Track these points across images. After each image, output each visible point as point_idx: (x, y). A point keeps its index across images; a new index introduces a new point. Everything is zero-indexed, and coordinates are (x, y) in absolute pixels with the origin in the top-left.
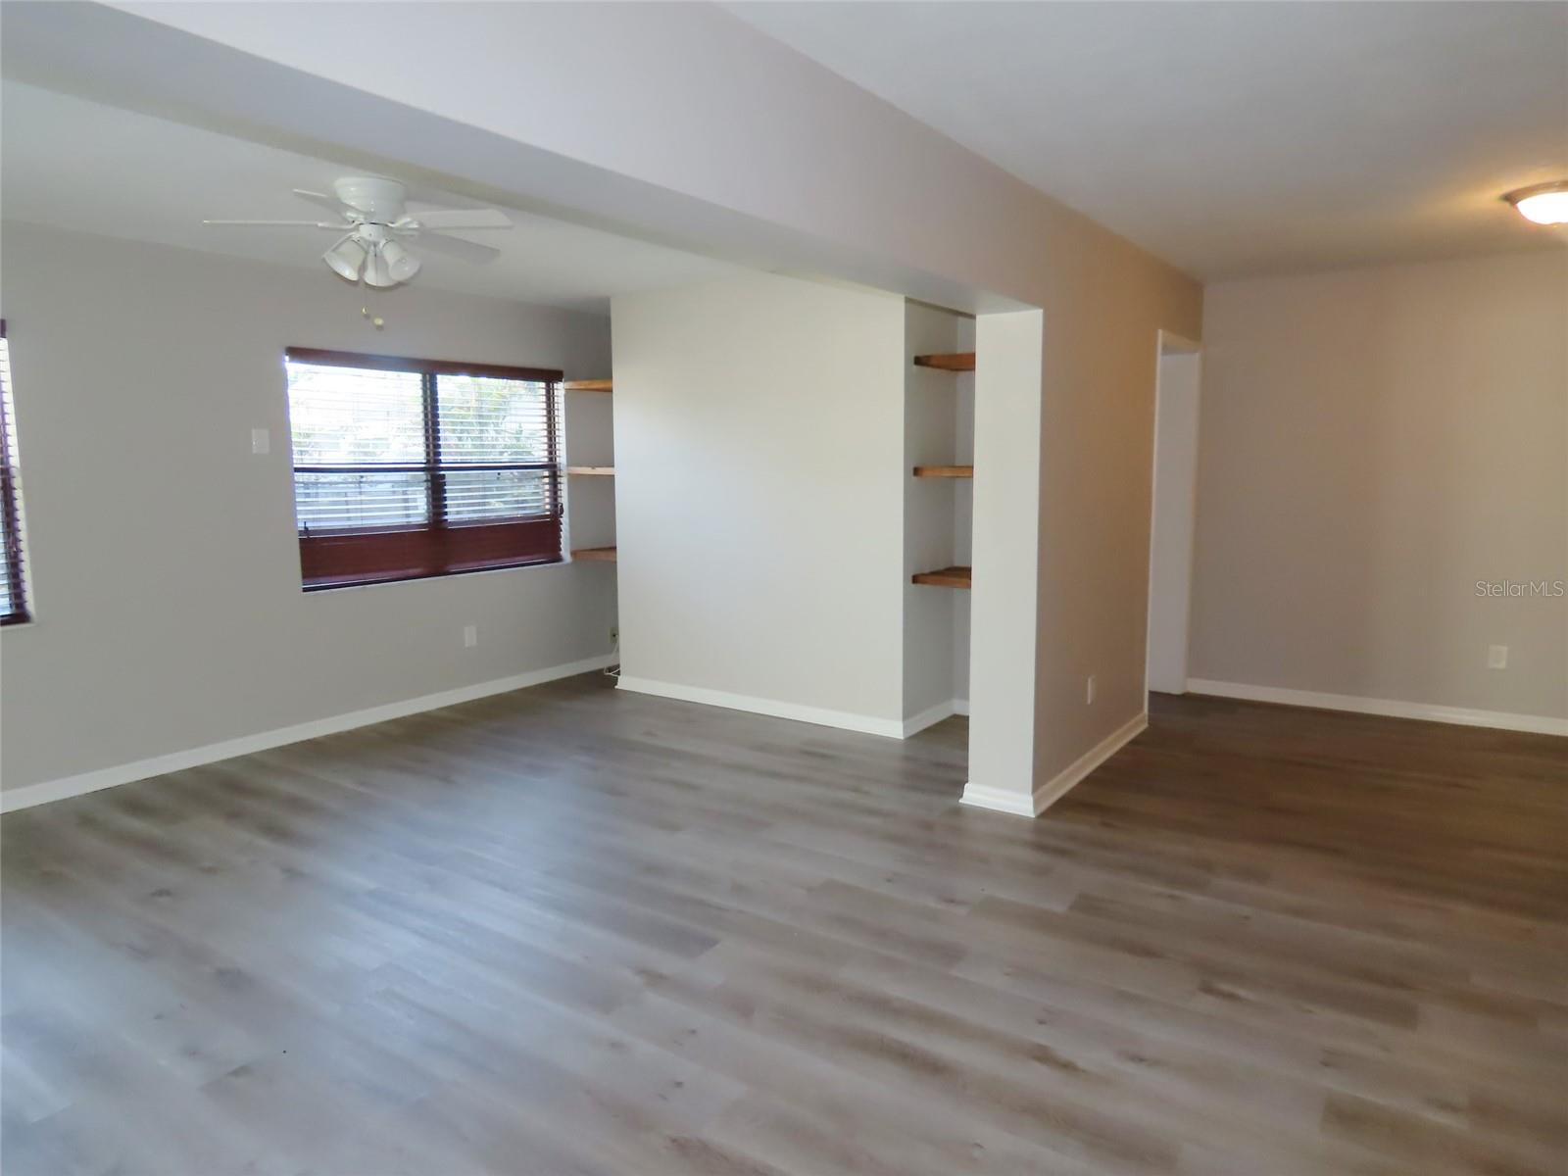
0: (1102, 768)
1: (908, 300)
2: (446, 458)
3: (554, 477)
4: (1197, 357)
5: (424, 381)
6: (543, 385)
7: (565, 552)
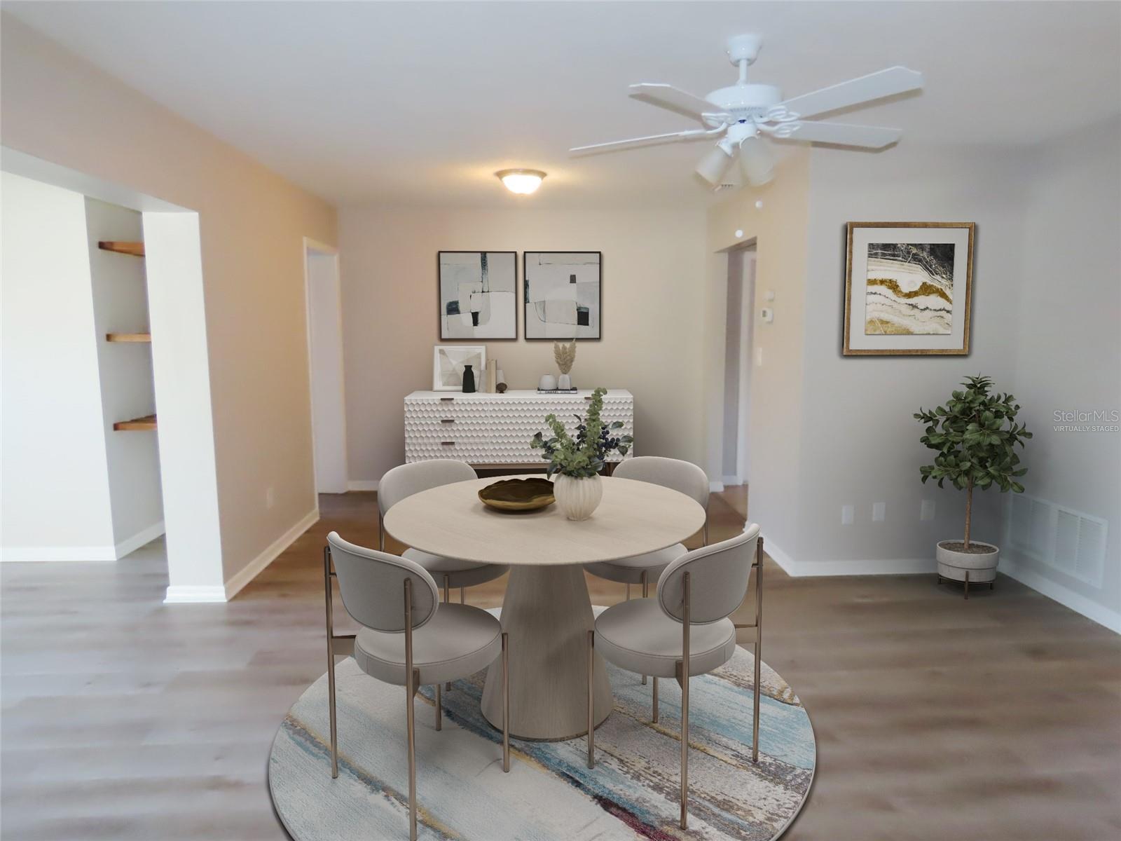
0: (285, 554)
1: (87, 198)
4: (336, 258)
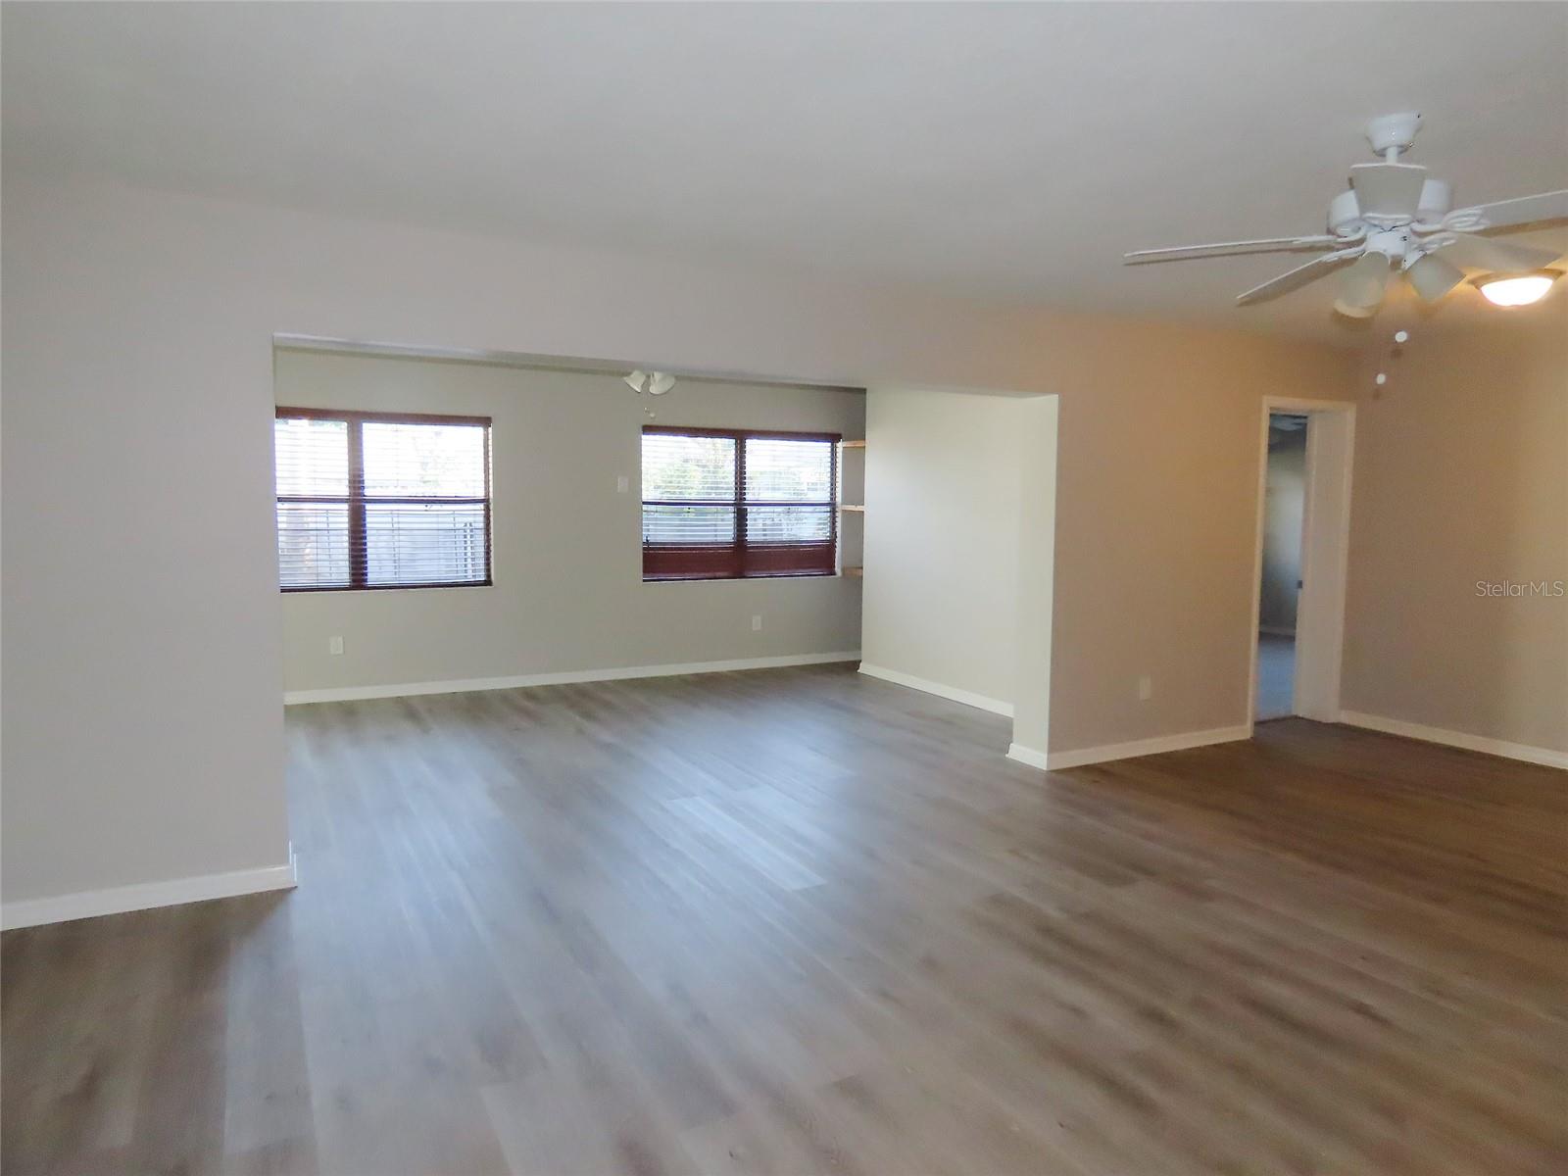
2: (749, 497)
3: (833, 512)
5: (736, 443)
6: (829, 444)
7: (838, 569)
